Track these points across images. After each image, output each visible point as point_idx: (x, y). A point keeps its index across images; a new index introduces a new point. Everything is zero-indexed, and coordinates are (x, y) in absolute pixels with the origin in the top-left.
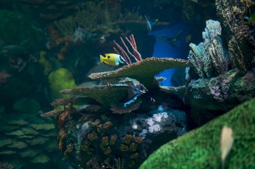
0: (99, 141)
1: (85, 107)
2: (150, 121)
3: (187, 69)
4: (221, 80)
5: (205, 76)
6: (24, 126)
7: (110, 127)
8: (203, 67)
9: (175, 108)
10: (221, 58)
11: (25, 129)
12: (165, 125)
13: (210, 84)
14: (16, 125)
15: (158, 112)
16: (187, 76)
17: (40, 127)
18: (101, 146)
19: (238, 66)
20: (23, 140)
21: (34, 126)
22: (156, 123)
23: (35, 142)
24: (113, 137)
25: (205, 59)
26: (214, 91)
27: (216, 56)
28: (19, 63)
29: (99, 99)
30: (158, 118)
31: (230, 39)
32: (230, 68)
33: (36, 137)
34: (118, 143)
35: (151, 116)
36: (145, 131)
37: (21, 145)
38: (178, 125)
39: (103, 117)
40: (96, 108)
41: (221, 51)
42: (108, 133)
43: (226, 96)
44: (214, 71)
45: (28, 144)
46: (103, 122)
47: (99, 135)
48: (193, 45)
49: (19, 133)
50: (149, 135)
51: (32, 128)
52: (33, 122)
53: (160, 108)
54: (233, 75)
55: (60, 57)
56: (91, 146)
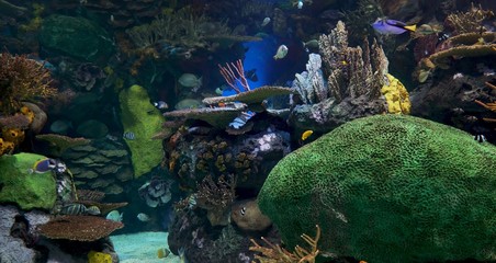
0: (214, 160)
1: (194, 129)
2: (261, 141)
3: (291, 96)
4: (322, 106)
5: (308, 103)
6: (93, 153)
7: (225, 147)
8: (307, 95)
9: (281, 129)
10: (322, 88)
11: (93, 157)
12: (274, 144)
13: (312, 110)
14: (84, 151)
15: (267, 133)
16: (291, 102)
17: (111, 153)
18: (217, 164)
19: (336, 96)
20: (93, 169)
21: (104, 152)
22: (266, 142)
23: (107, 170)
24: (229, 156)
25: (309, 88)
26: (316, 115)
27: (318, 86)
28: (87, 80)
29: (211, 122)
30: (268, 138)
31: (330, 74)
32: (329, 96)
33: (107, 164)
34: (233, 161)
35: (262, 137)
36: (256, 150)
37: (91, 174)
38: (284, 144)
39: (218, 139)
40: (206, 130)
41: (322, 82)
42: (223, 152)
43: (325, 120)
44: (316, 99)
45: (99, 174)
46: (218, 143)
47: (214, 154)
48: (297, 75)
49: (87, 161)
50: (260, 153)
51: (102, 154)
52: (102, 148)
53: (269, 130)
54: (331, 102)
55: (135, 72)
56: (205, 165)
